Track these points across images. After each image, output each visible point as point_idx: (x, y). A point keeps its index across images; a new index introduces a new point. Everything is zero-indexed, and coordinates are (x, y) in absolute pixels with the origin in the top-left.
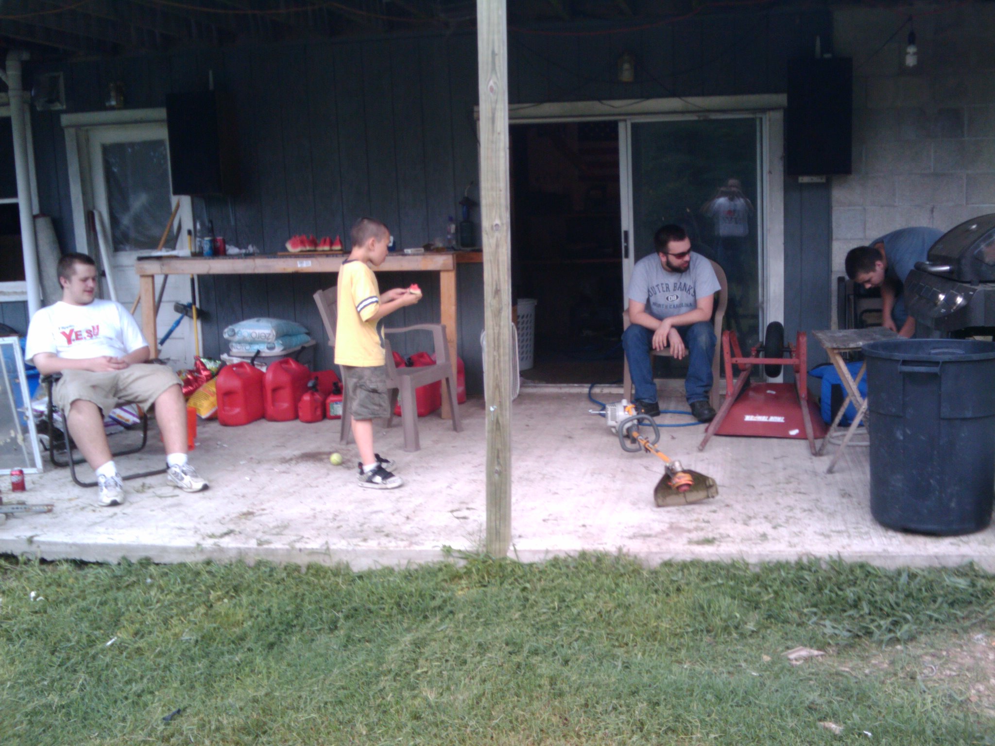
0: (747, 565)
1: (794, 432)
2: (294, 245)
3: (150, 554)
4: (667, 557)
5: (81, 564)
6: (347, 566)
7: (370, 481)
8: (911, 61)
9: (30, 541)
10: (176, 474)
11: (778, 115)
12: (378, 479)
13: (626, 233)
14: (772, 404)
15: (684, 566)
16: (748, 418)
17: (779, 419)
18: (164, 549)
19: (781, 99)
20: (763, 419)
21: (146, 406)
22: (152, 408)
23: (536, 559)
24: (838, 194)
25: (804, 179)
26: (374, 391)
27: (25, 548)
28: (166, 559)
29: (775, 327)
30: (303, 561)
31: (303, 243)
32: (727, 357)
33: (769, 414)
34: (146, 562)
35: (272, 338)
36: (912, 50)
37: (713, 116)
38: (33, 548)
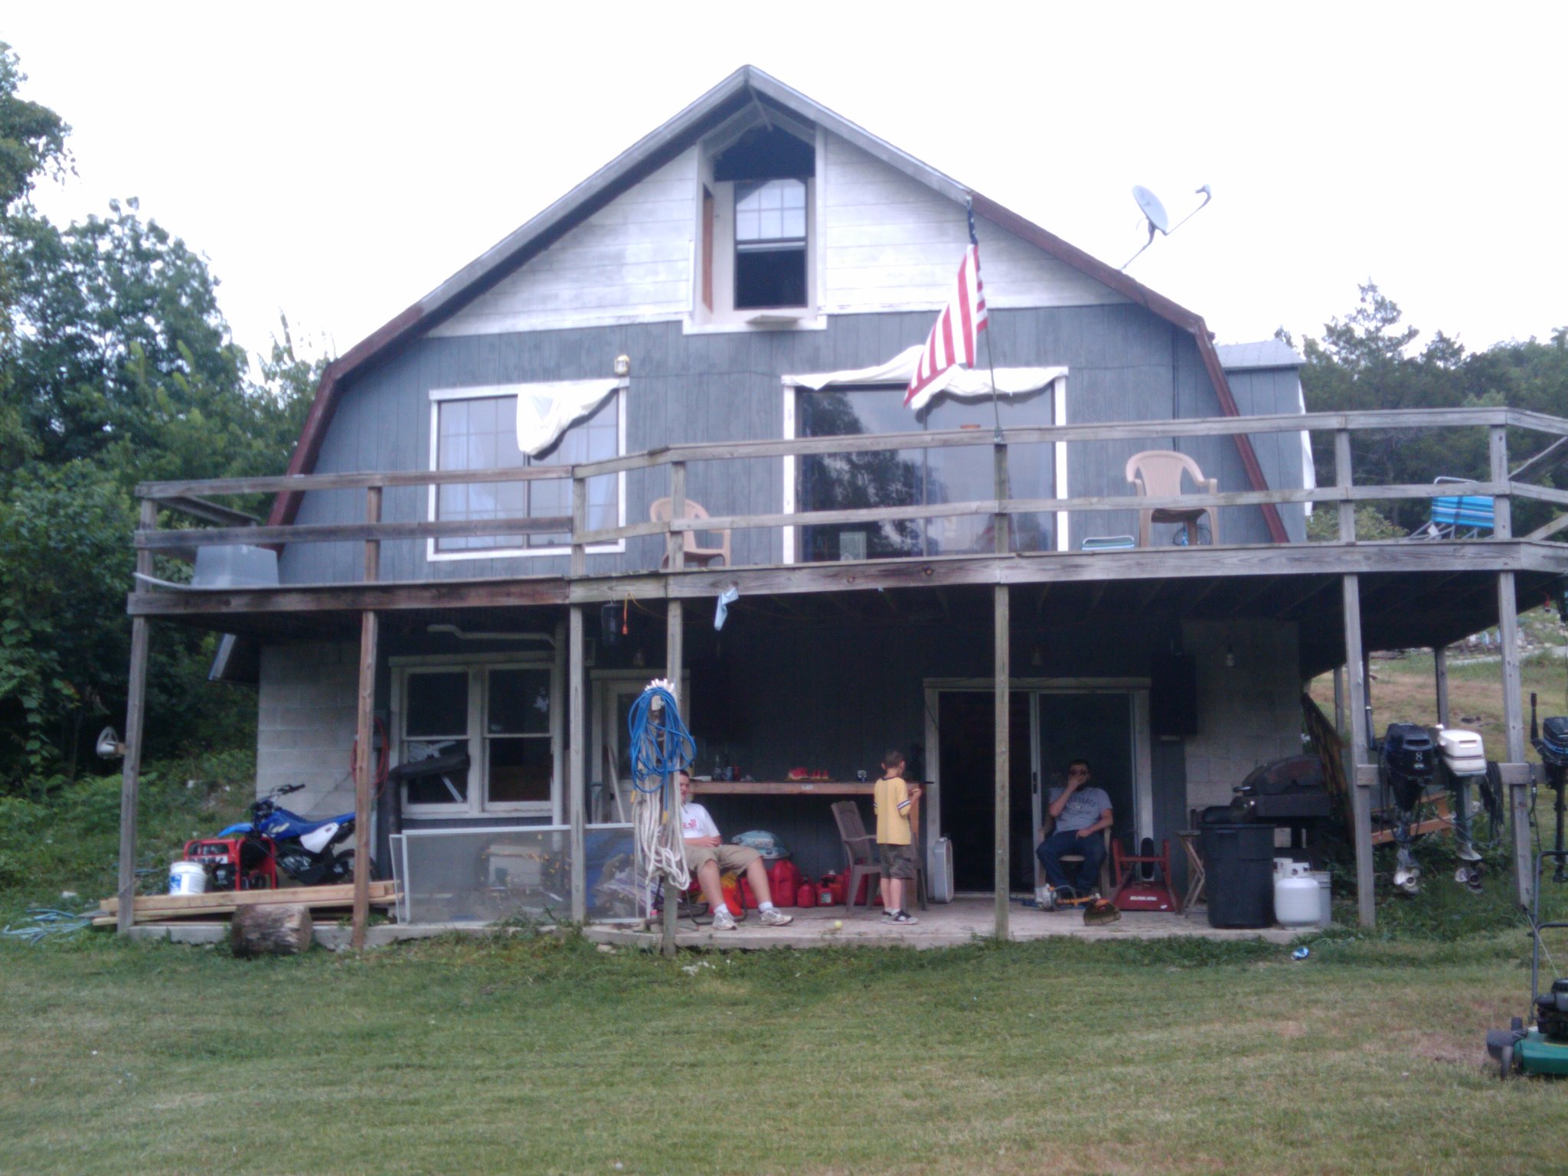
0: (1142, 941)
1: (1164, 907)
2: (795, 774)
3: (792, 943)
4: (1098, 937)
5: (745, 951)
6: (914, 947)
7: (897, 919)
8: (1230, 663)
9: (711, 937)
10: (769, 914)
11: (1146, 693)
12: (903, 918)
13: (1035, 774)
14: (1149, 889)
15: (1108, 941)
16: (1133, 898)
17: (1154, 899)
18: (800, 940)
19: (1147, 681)
20: (1142, 898)
21: (739, 871)
22: (745, 873)
23: (1025, 940)
24: (1190, 749)
25: (1165, 738)
26: (908, 860)
27: (708, 941)
28: (801, 946)
29: (1147, 841)
30: (887, 944)
31: (802, 773)
32: (1116, 856)
33: (1147, 895)
34: (789, 948)
35: (771, 846)
36: (1230, 656)
37: (1099, 692)
38: (713, 942)
